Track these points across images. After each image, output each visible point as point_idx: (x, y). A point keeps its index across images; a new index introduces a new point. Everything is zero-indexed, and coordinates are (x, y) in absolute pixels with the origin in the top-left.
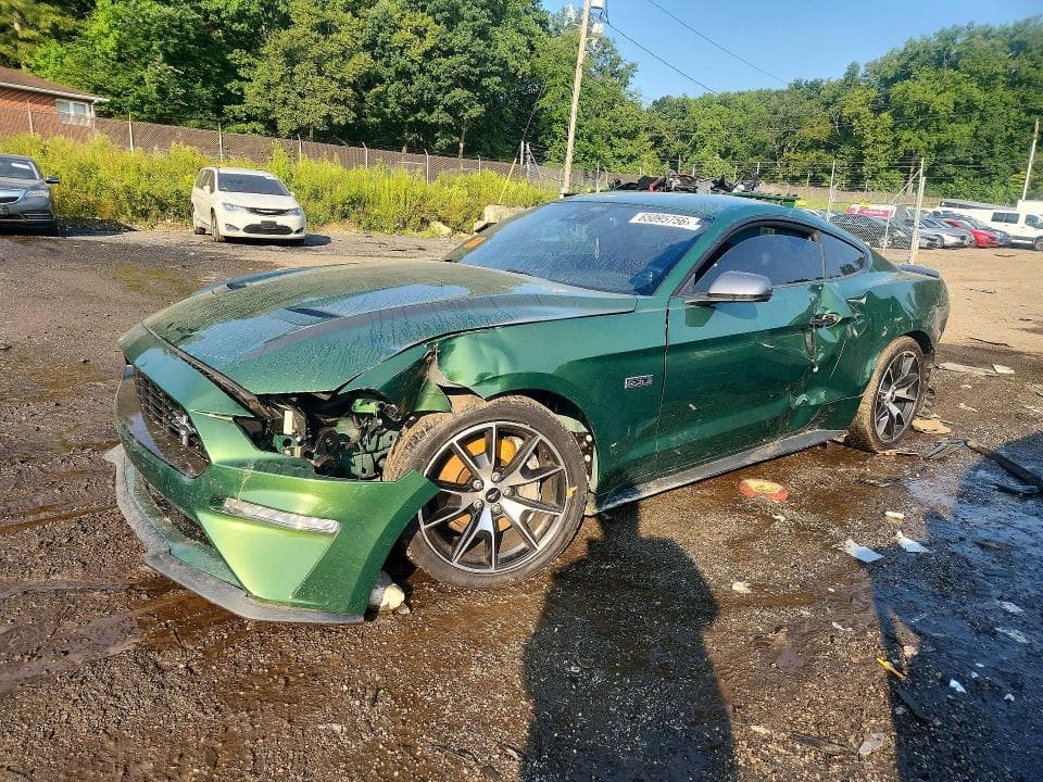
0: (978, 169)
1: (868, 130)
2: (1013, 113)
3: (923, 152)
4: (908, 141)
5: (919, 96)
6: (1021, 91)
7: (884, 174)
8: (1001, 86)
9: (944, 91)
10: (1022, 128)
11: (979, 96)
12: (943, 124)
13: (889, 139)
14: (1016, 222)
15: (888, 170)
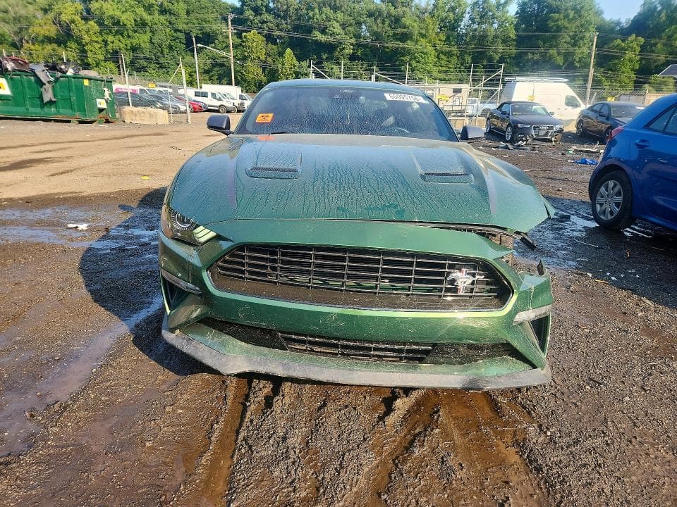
0: (158, 64)
1: (84, 33)
2: (168, 31)
3: (124, 51)
4: (113, 42)
5: (111, 13)
6: (167, 16)
7: (103, 63)
8: (156, 12)
9: (126, 11)
10: (174, 40)
11: (146, 16)
12: (131, 33)
13: (100, 39)
14: (207, 97)
15: (105, 61)
